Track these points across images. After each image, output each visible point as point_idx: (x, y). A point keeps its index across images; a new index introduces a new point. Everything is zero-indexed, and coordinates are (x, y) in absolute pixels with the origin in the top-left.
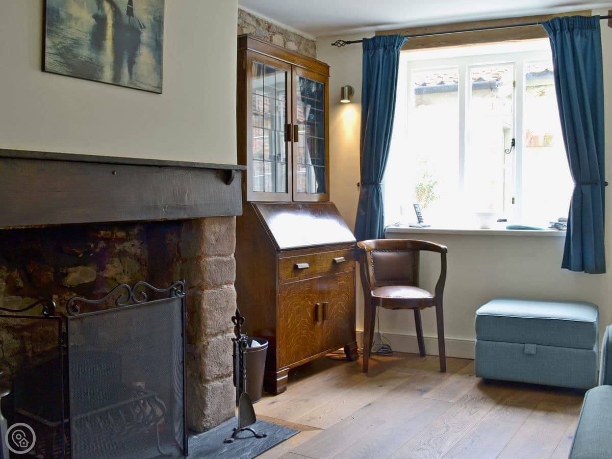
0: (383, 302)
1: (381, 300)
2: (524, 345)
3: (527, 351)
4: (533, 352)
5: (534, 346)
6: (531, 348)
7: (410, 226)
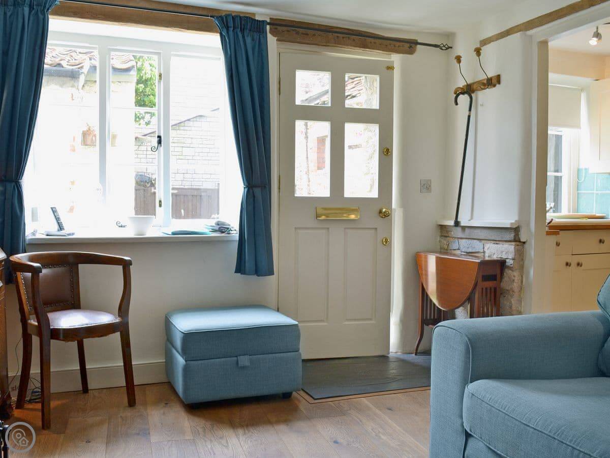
0: (64, 334)
1: (61, 332)
2: (235, 358)
3: (240, 364)
4: (247, 363)
5: (247, 357)
6: (244, 360)
7: (47, 235)
